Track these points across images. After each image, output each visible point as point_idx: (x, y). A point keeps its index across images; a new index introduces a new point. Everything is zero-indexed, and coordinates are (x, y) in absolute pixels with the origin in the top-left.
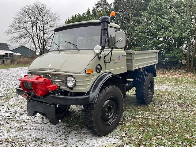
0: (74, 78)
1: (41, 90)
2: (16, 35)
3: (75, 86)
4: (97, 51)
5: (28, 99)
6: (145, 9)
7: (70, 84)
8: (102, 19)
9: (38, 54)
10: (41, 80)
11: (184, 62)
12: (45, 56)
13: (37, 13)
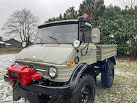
0: (56, 69)
1: (26, 80)
2: (8, 31)
3: (56, 76)
4: (76, 45)
5: (13, 86)
6: (101, 15)
7: (52, 74)
8: (80, 19)
9: (24, 46)
10: (26, 70)
11: (128, 53)
12: (30, 48)
13: (24, 16)
